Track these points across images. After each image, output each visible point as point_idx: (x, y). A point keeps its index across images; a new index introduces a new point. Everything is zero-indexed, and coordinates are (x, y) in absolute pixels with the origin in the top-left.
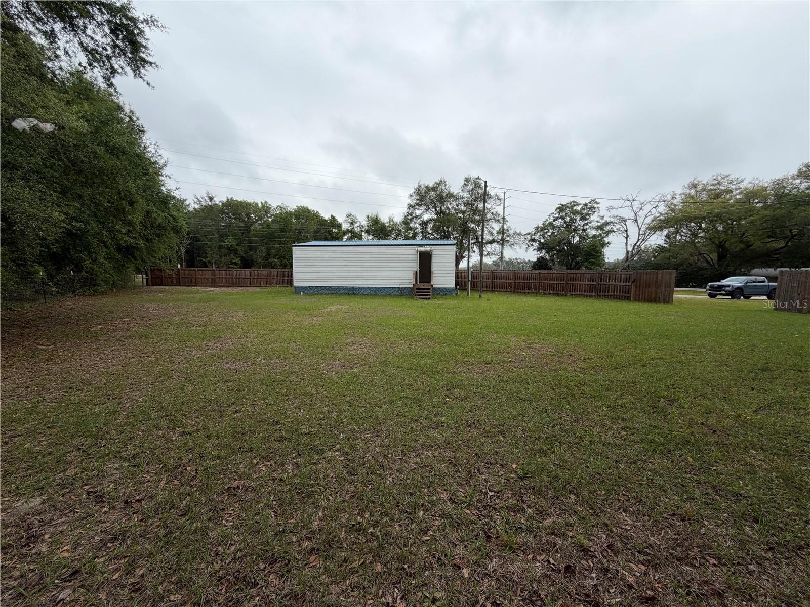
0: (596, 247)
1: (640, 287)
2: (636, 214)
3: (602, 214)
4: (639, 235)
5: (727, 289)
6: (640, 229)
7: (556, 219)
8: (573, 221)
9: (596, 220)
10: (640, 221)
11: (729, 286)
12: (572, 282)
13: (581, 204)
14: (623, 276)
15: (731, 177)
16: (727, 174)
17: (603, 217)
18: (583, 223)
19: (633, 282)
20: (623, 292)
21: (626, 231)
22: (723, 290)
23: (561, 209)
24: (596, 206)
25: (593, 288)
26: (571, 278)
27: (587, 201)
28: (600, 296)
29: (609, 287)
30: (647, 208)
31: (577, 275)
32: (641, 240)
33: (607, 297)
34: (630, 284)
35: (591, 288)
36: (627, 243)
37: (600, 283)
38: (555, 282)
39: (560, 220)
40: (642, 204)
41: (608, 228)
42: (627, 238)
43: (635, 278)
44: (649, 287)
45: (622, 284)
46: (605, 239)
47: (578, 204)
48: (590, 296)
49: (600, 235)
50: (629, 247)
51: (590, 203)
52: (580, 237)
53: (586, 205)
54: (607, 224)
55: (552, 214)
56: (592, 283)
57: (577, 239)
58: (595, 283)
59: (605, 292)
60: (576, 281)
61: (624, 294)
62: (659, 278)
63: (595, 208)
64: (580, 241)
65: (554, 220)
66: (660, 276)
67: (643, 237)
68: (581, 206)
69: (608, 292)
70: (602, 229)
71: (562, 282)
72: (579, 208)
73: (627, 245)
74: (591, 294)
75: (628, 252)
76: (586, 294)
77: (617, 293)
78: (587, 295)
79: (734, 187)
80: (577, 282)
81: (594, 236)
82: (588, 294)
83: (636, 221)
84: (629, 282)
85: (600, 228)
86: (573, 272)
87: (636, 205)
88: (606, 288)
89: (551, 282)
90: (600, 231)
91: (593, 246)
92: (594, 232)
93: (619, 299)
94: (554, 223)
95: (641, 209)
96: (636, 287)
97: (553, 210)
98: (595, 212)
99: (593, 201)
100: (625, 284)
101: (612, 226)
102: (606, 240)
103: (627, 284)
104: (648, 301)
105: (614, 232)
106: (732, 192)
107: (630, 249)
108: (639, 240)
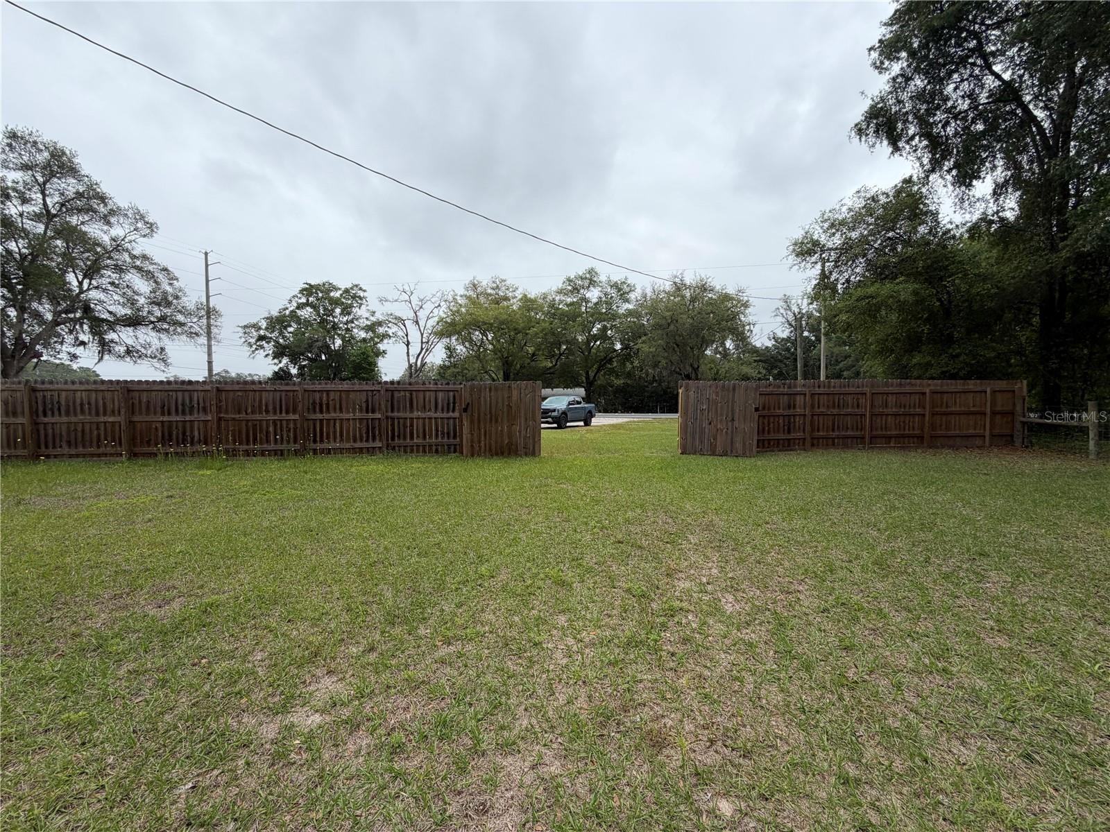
0: (368, 356)
1: (479, 422)
2: (415, 313)
3: (371, 308)
4: (422, 343)
5: (554, 414)
6: (422, 335)
7: (300, 306)
8: (330, 313)
9: (364, 316)
10: (422, 323)
11: (554, 411)
12: (319, 416)
13: (340, 289)
14: (440, 395)
15: (508, 283)
16: (504, 278)
17: (374, 312)
18: (345, 319)
19: (465, 410)
20: (443, 433)
21: (407, 335)
22: (550, 417)
23: (309, 290)
24: (362, 294)
25: (373, 428)
26: (314, 403)
27: (349, 286)
28: (394, 448)
29: (412, 425)
30: (428, 307)
31: (332, 395)
32: (424, 350)
33: (409, 450)
34: (457, 414)
35: (371, 432)
36: (408, 353)
37: (390, 414)
38: (271, 417)
39: (309, 309)
40: (421, 300)
41: (381, 330)
42: (408, 345)
43: (469, 400)
44: (497, 421)
45: (439, 415)
46: (379, 345)
47: (336, 289)
48: (371, 451)
49: (372, 339)
50: (411, 358)
51: (352, 288)
52: (343, 338)
53: (347, 291)
54: (380, 324)
55: (294, 297)
56: (370, 415)
57: (338, 342)
58: (378, 415)
59: (405, 438)
60: (328, 411)
61: (446, 440)
62: (514, 398)
63: (361, 298)
64: (343, 347)
65: (298, 308)
66: (515, 393)
67: (426, 347)
68: (341, 292)
69: (412, 438)
70: (374, 332)
71: (292, 417)
72: (336, 294)
73: (408, 356)
74: (371, 445)
75: (410, 366)
76: (358, 445)
77: (430, 437)
78: (361, 449)
79: (510, 294)
80: (333, 415)
81: (364, 340)
82: (364, 445)
83: (417, 322)
84: (453, 411)
85: (370, 328)
86: (318, 387)
87: (415, 301)
88: (405, 427)
89: (257, 417)
90: (370, 334)
91: (363, 353)
92: (363, 334)
93: (437, 451)
94: (299, 312)
95: (421, 307)
96: (472, 422)
97: (296, 291)
98: (361, 304)
99: (357, 286)
100: (445, 415)
101: (386, 329)
102: (381, 347)
103: (451, 414)
104: (497, 454)
105: (390, 337)
106: (509, 300)
107: (413, 360)
108: (422, 349)
